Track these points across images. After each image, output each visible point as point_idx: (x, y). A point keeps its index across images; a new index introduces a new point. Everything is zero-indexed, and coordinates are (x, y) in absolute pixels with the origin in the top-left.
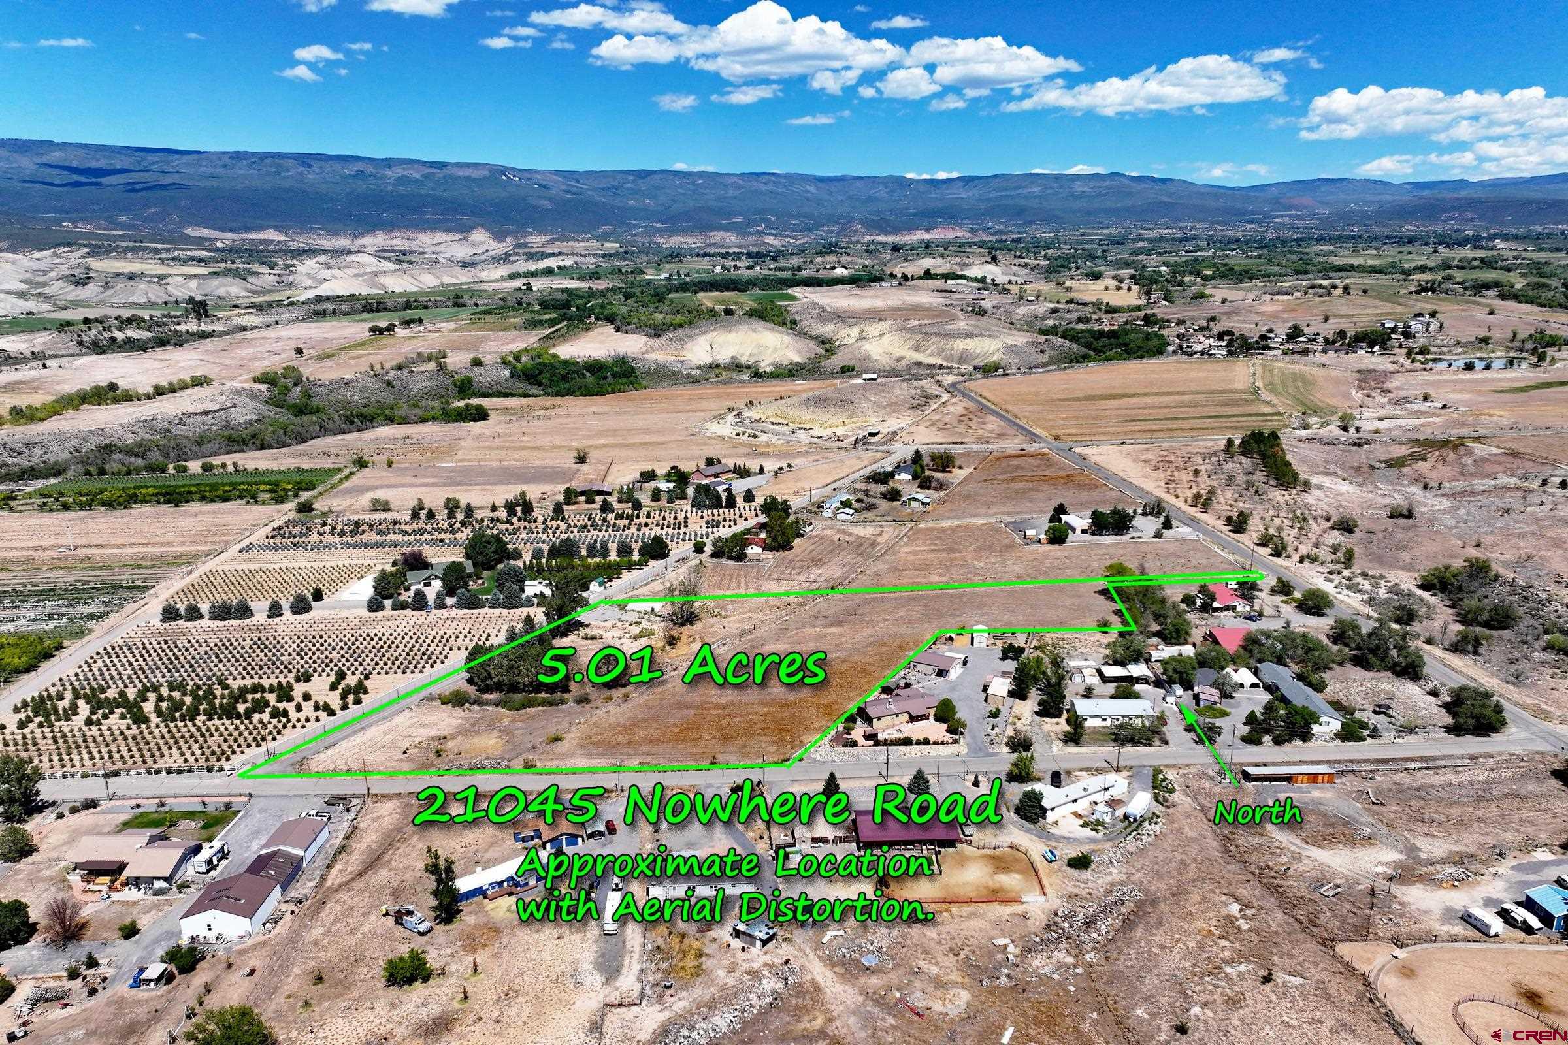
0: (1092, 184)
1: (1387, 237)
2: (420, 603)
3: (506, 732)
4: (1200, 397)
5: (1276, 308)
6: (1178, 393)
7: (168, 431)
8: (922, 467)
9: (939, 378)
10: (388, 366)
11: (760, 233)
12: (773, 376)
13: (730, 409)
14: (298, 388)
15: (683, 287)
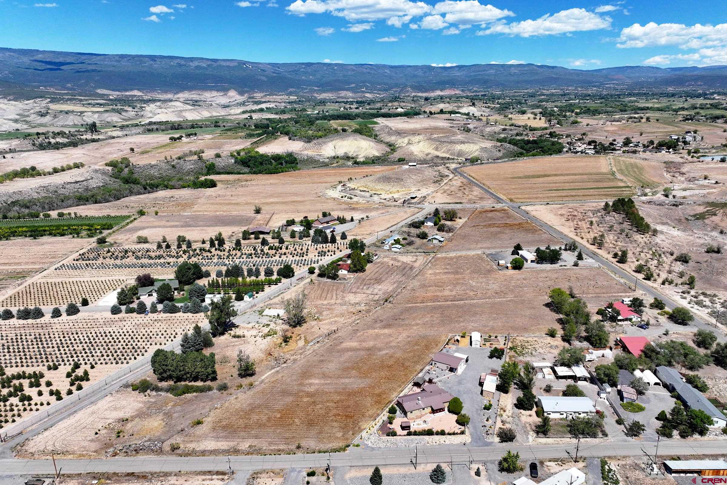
0: (519, 69)
1: (661, 94)
2: (142, 309)
3: (168, 415)
4: (585, 177)
5: (613, 128)
6: (572, 174)
7: (56, 192)
8: (439, 218)
9: (448, 165)
10: (174, 157)
11: (363, 92)
12: (364, 163)
13: (340, 182)
14: (127, 169)
15: (324, 118)
